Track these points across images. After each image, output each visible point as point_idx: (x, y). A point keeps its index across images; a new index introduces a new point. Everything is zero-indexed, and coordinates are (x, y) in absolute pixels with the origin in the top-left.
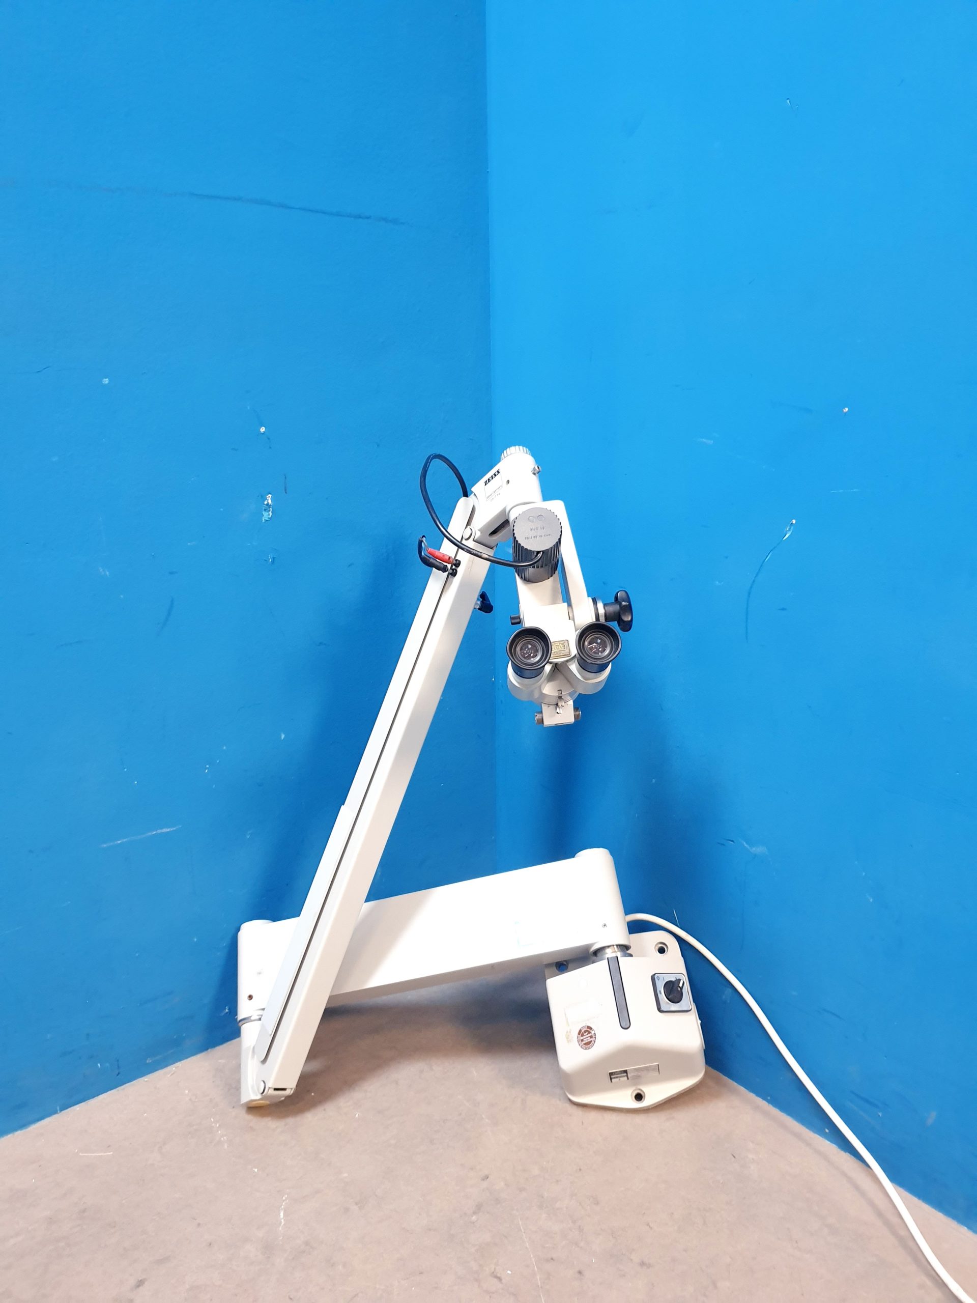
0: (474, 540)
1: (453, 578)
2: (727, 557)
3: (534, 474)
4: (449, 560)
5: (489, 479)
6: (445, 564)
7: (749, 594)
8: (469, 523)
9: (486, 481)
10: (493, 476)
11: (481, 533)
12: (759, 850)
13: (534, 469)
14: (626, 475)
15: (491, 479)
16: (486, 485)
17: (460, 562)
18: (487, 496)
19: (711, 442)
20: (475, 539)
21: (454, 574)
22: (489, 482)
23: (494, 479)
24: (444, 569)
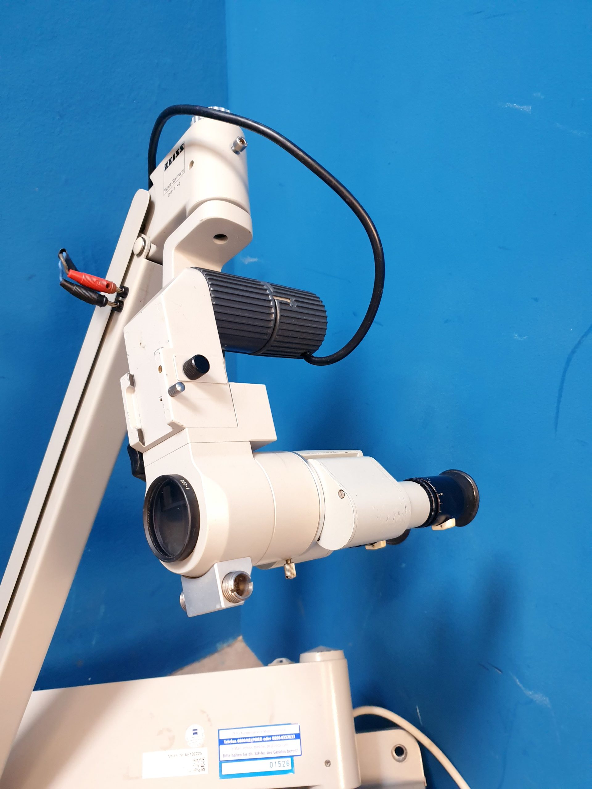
0: (147, 258)
1: (119, 314)
2: (536, 300)
3: (236, 152)
4: (109, 287)
5: (170, 161)
6: (102, 293)
7: (569, 360)
8: (143, 230)
9: (167, 164)
10: (176, 155)
11: (157, 247)
12: (539, 698)
13: (235, 144)
14: (389, 164)
15: (172, 159)
16: (166, 169)
17: (127, 290)
18: (166, 187)
19: (528, 108)
20: (150, 254)
21: (118, 307)
22: (170, 164)
23: (176, 159)
24: (102, 302)
